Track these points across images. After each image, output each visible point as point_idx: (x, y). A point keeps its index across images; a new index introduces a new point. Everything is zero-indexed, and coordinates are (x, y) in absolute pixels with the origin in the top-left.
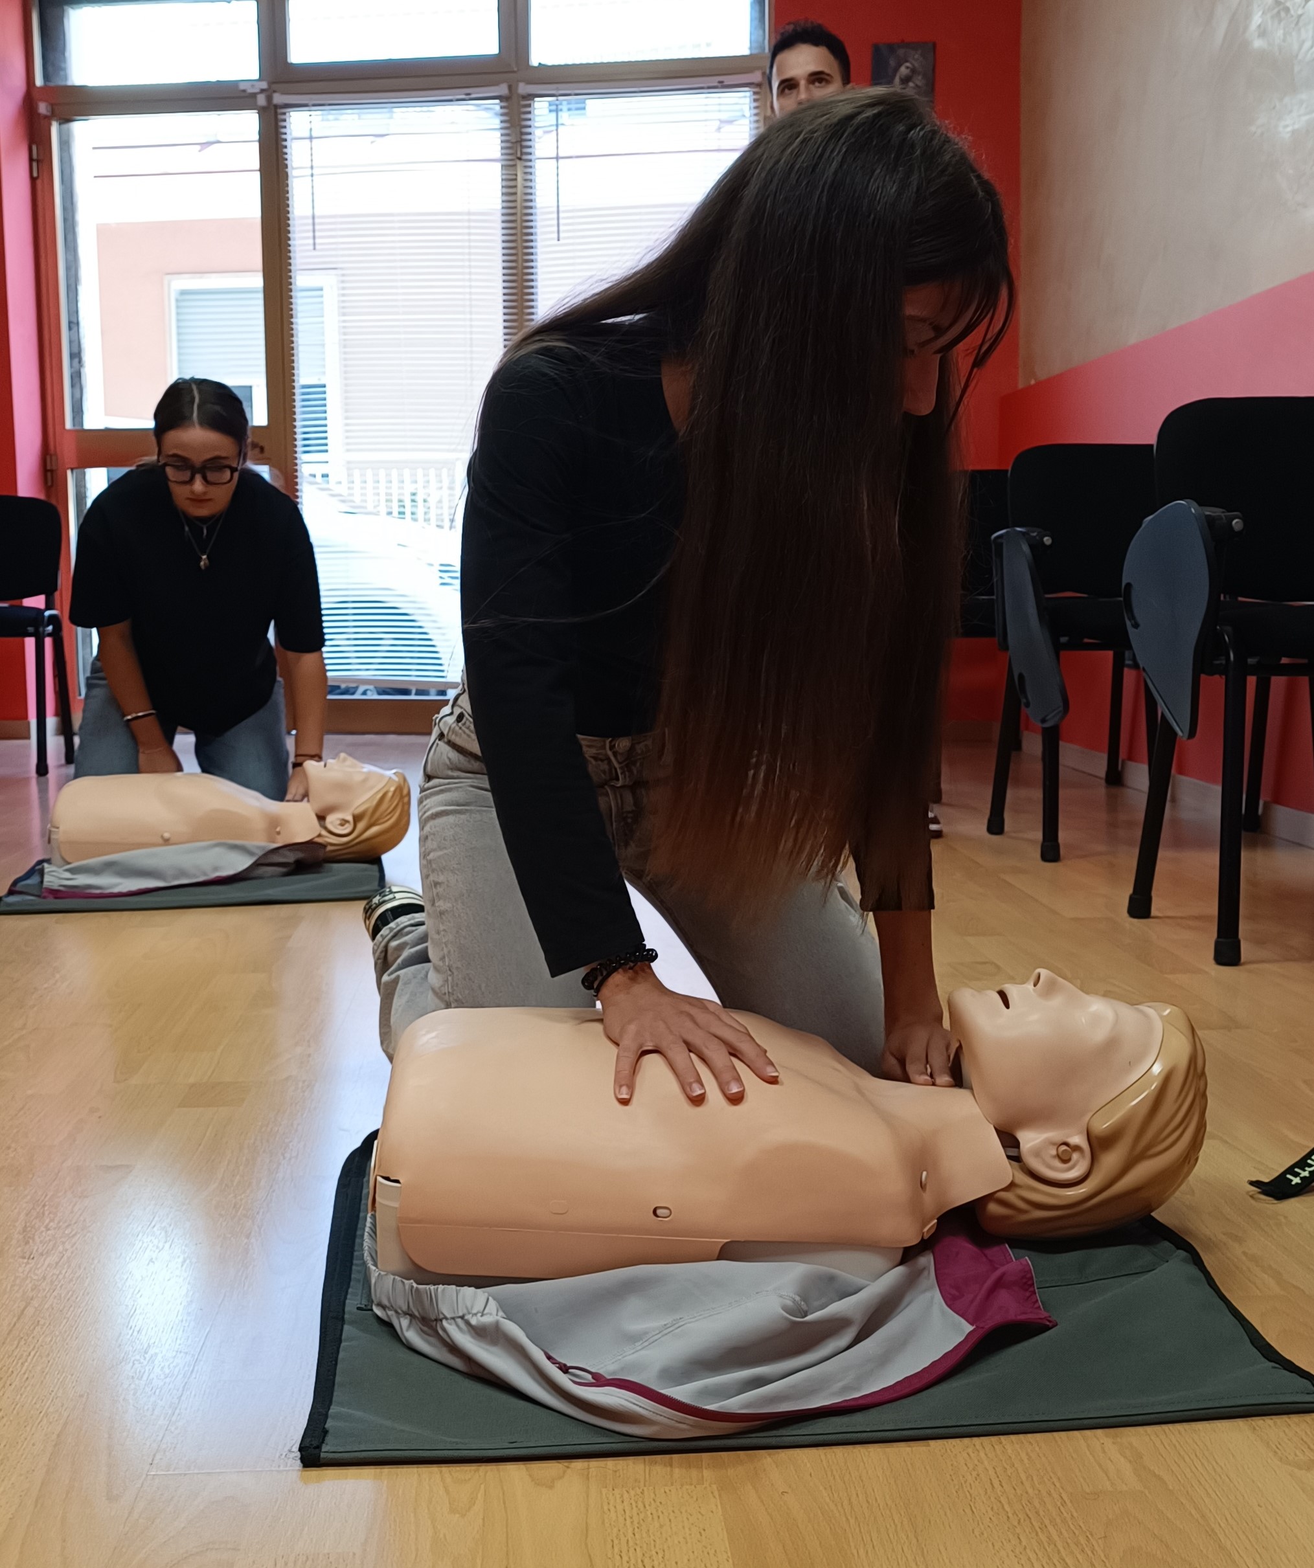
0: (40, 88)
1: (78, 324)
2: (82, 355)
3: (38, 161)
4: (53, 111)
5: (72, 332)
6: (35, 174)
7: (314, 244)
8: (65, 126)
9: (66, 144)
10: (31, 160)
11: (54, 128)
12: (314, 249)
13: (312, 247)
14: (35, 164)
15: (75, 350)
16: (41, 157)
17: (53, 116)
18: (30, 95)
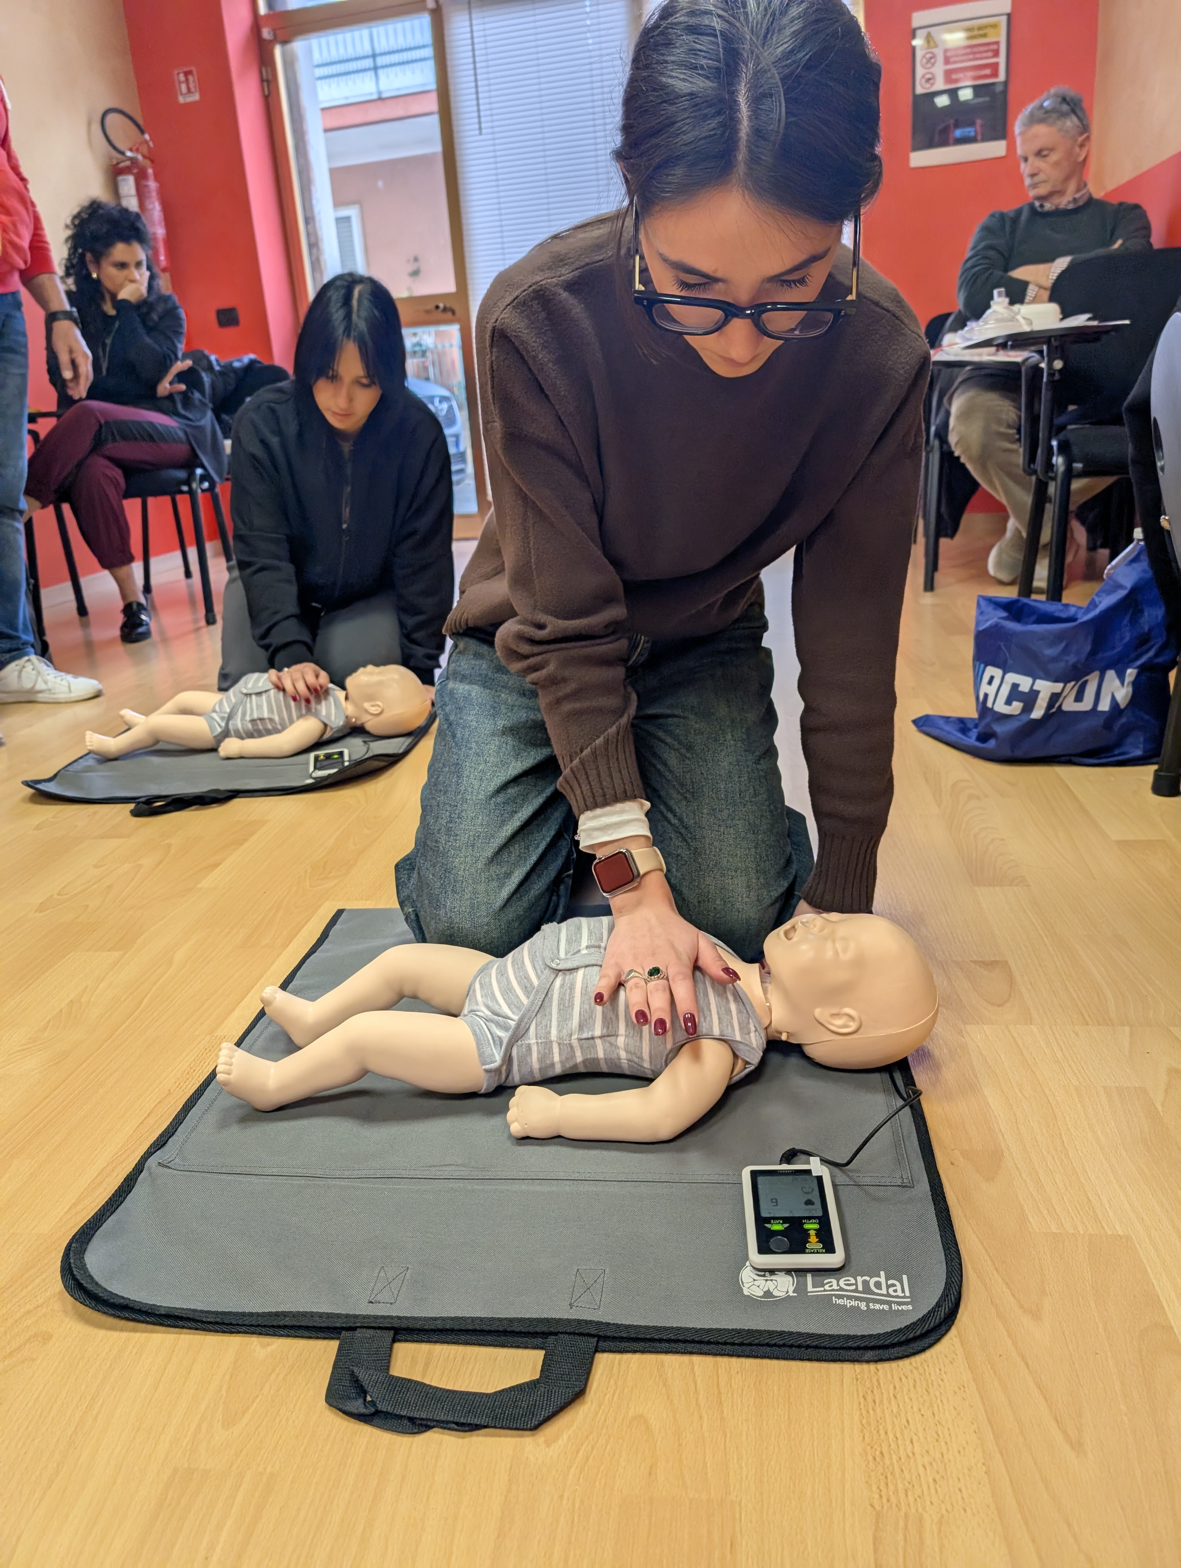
0: (266, 16)
1: (313, 218)
2: (320, 244)
3: (268, 81)
4: (275, 36)
5: (310, 227)
6: (266, 92)
7: (480, 129)
8: (288, 47)
9: (290, 64)
10: (262, 80)
11: (278, 51)
12: (481, 134)
13: (477, 132)
14: (265, 84)
15: (313, 240)
16: (270, 77)
17: (275, 40)
18: (257, 23)
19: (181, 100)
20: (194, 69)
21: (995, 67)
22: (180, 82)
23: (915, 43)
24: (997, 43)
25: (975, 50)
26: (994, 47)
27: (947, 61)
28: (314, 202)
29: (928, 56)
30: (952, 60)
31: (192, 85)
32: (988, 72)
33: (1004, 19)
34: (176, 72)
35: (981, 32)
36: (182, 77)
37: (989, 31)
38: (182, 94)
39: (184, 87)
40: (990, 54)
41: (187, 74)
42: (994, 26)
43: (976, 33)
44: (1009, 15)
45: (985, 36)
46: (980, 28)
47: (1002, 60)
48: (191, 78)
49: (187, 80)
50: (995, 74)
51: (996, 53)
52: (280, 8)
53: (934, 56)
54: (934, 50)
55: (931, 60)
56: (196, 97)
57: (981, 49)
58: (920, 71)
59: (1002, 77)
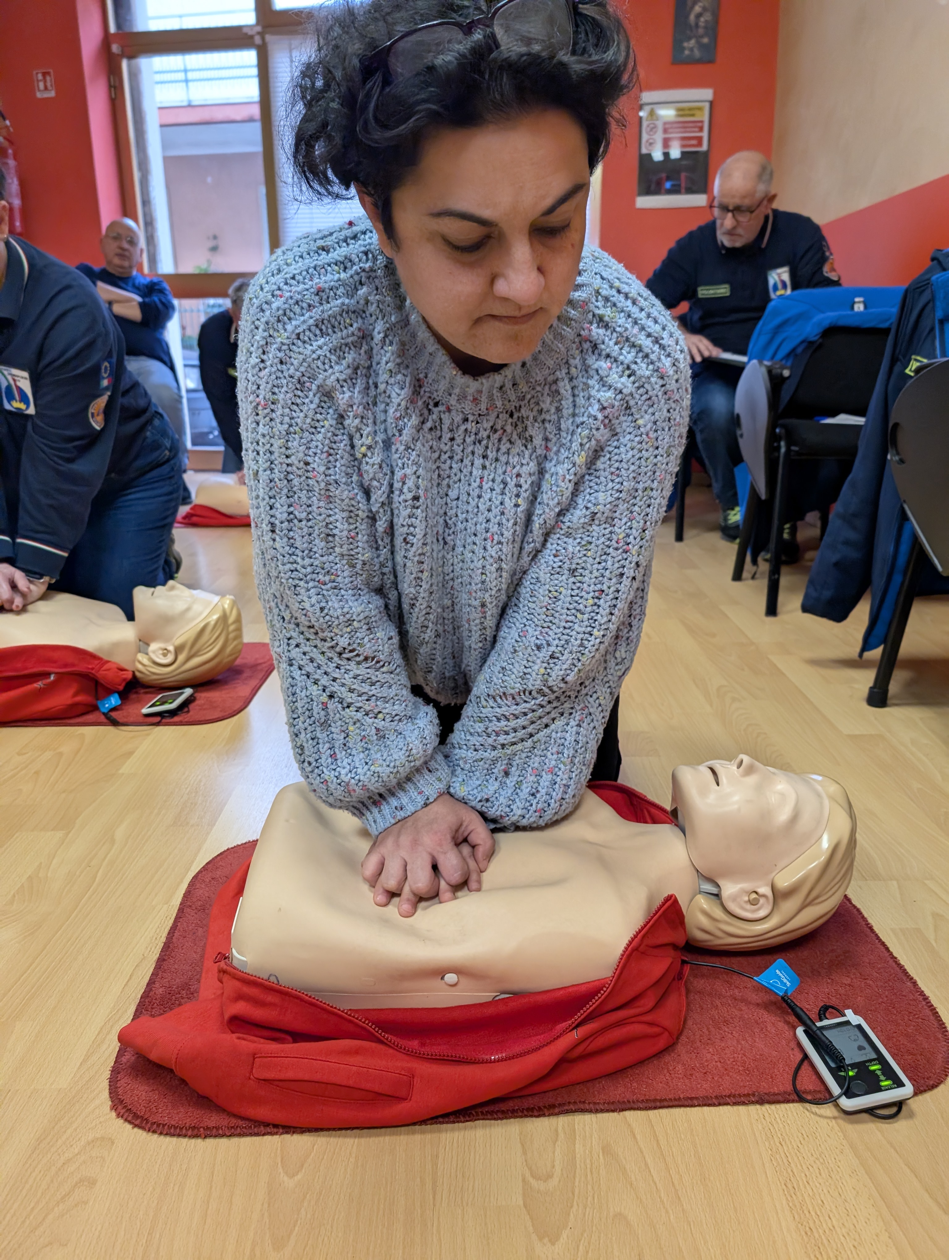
0: (114, 34)
3: (115, 88)
4: (122, 51)
6: (113, 96)
8: (134, 62)
9: (135, 76)
10: (111, 87)
11: (124, 64)
14: (113, 90)
16: (117, 84)
17: (123, 55)
18: (107, 39)
19: (39, 95)
20: (51, 71)
21: (700, 139)
22: (38, 81)
23: (641, 114)
24: (702, 122)
25: (686, 125)
26: (700, 124)
27: (665, 131)
28: (151, 189)
29: (652, 126)
30: (670, 130)
31: (49, 84)
32: (694, 142)
33: (707, 106)
34: (35, 72)
35: (691, 112)
36: (40, 77)
37: (697, 112)
38: (39, 90)
39: (41, 85)
40: (697, 129)
41: (44, 74)
42: (700, 109)
43: (687, 112)
44: (712, 103)
45: (693, 115)
46: (690, 109)
47: (705, 134)
48: (48, 78)
49: (45, 82)
50: (700, 144)
51: (701, 129)
52: (127, 30)
53: (655, 127)
54: (657, 122)
55: (653, 129)
56: (52, 94)
57: (690, 125)
58: (645, 137)
59: (705, 147)
